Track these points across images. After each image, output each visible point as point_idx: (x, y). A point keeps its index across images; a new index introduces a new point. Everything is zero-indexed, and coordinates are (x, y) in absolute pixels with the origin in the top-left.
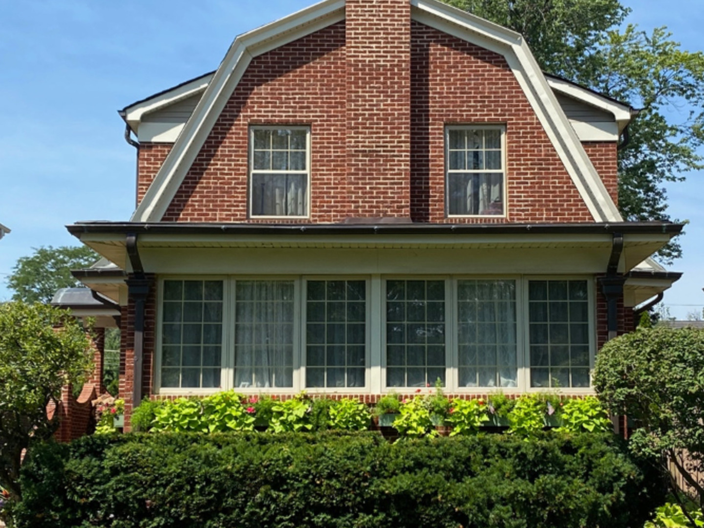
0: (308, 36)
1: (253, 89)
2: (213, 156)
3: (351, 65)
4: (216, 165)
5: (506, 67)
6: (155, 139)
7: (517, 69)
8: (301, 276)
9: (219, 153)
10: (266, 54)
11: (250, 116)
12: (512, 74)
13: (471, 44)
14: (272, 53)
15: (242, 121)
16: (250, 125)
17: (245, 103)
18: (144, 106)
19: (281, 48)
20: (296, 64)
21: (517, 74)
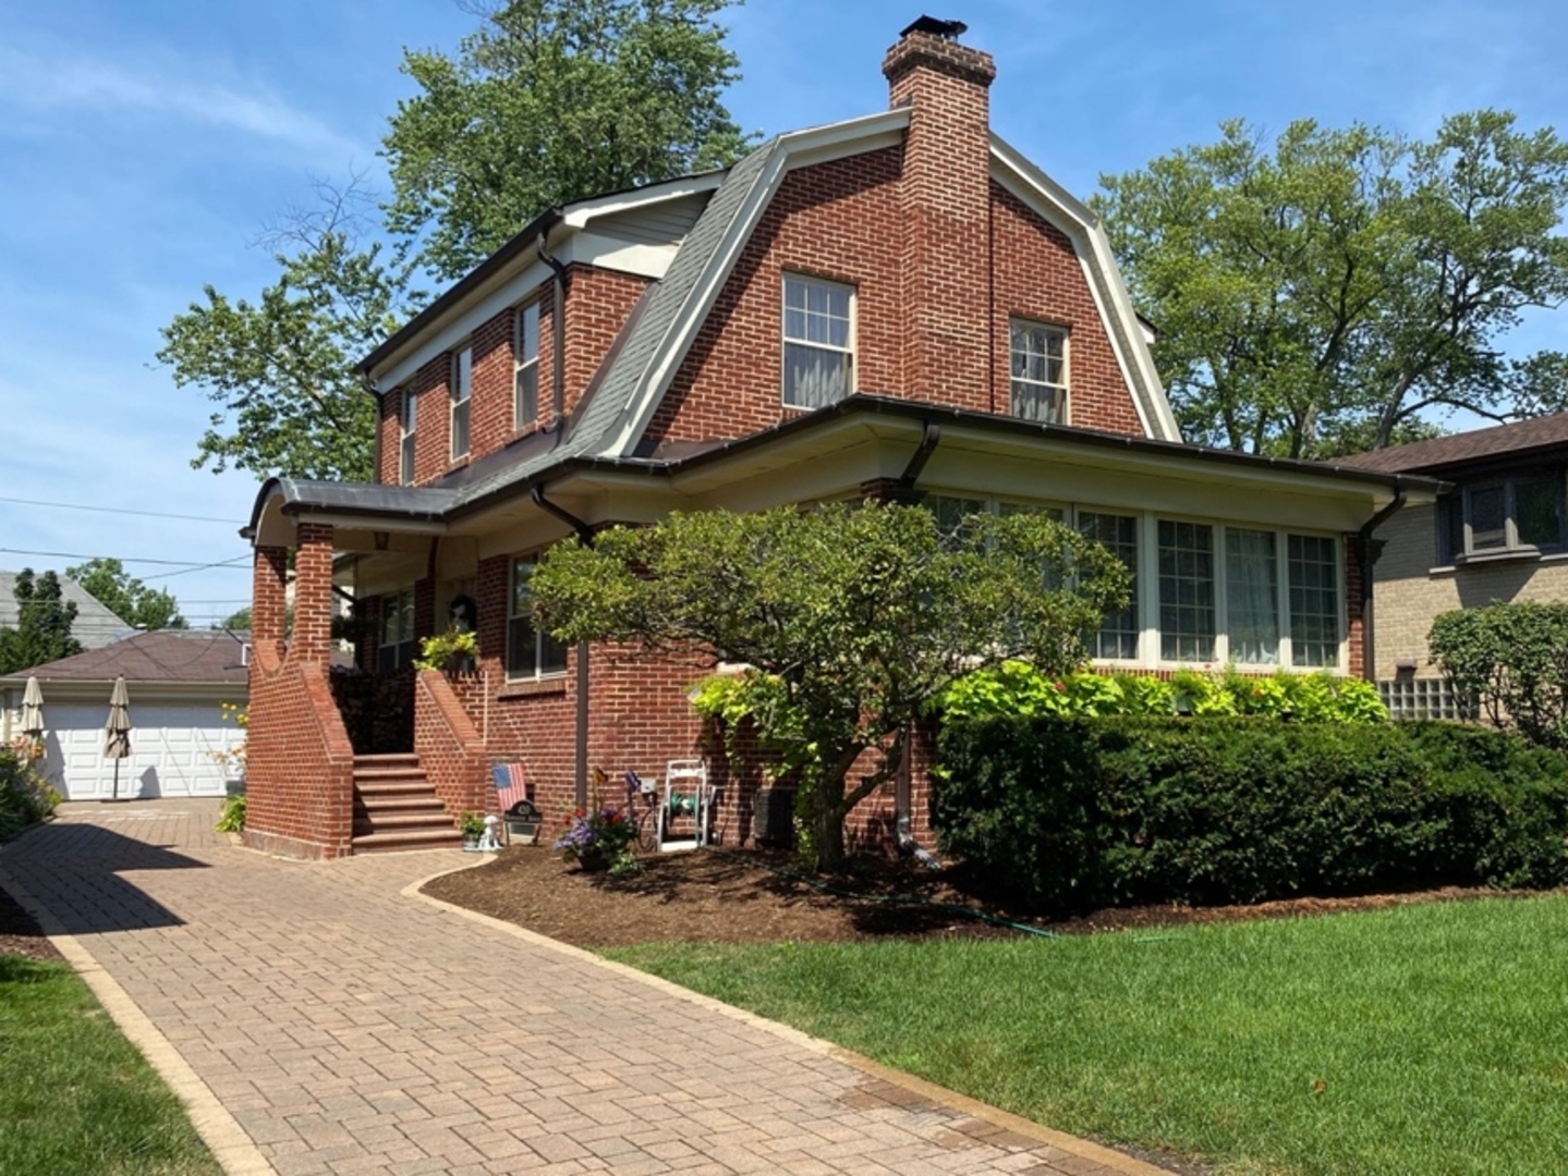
0: (855, 157)
1: (786, 217)
2: (735, 305)
3: (922, 211)
4: (739, 321)
5: (1073, 253)
6: (599, 261)
7: (1085, 258)
8: (1072, 505)
9: (743, 304)
10: (803, 169)
11: (784, 256)
12: (1079, 265)
13: (1037, 215)
14: (810, 169)
15: (772, 260)
16: (783, 269)
17: (776, 235)
18: (591, 207)
19: (822, 165)
20: (842, 192)
21: (1084, 264)
